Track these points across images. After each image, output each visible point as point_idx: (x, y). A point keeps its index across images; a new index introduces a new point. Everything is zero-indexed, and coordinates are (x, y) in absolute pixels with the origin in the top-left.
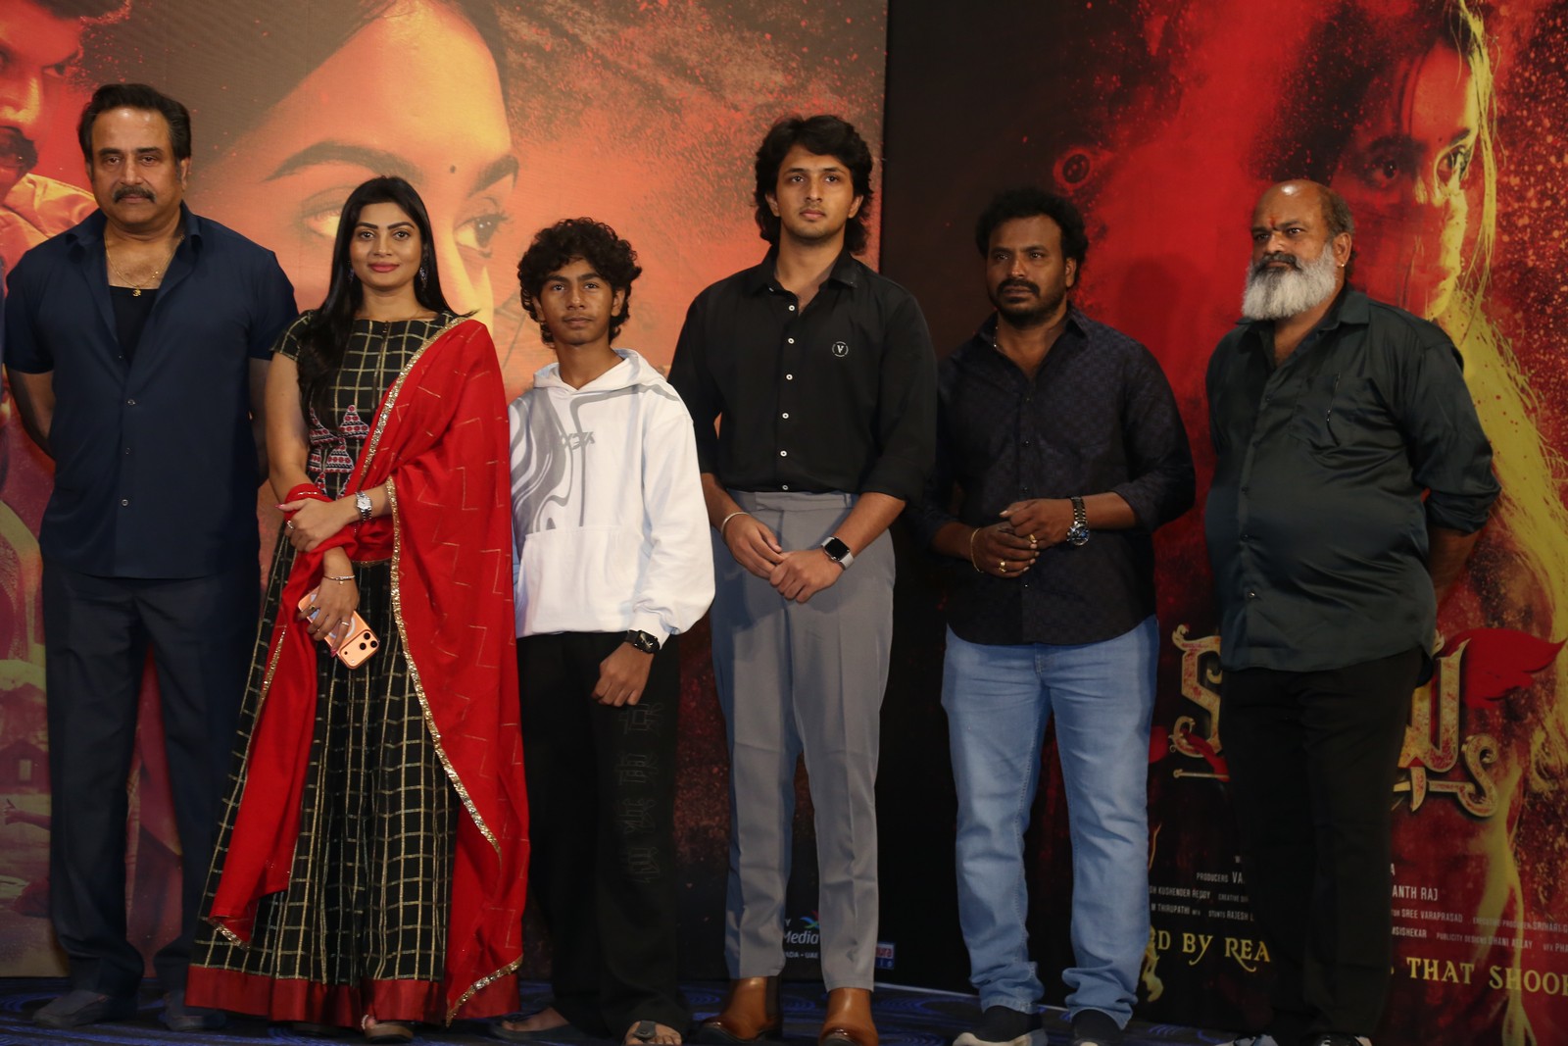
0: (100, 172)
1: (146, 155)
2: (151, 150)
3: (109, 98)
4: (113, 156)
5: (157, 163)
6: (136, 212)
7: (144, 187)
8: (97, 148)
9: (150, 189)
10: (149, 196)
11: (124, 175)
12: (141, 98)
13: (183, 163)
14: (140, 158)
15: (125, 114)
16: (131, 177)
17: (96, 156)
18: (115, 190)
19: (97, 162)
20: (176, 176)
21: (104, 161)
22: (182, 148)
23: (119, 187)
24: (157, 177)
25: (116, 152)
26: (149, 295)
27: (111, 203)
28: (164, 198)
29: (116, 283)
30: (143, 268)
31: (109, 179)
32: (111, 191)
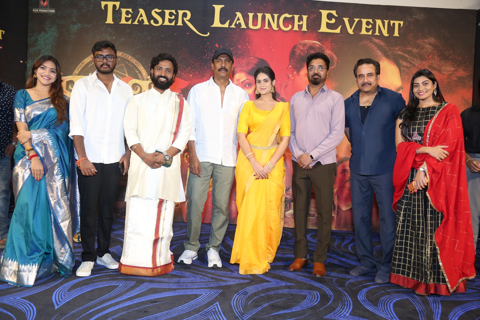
0: (358, 80)
1: (370, 75)
2: (371, 73)
4: (362, 76)
5: (372, 76)
6: (367, 89)
7: (369, 82)
8: (358, 74)
9: (370, 82)
10: (370, 84)
11: (364, 80)
12: (368, 61)
13: (378, 76)
14: (368, 76)
15: (364, 66)
16: (366, 81)
18: (362, 83)
20: (377, 79)
21: (359, 77)
22: (378, 72)
23: (363, 83)
24: (372, 80)
25: (362, 75)
26: (368, 107)
27: (361, 87)
28: (374, 84)
29: (361, 105)
30: (368, 101)
31: (361, 81)
32: (361, 84)
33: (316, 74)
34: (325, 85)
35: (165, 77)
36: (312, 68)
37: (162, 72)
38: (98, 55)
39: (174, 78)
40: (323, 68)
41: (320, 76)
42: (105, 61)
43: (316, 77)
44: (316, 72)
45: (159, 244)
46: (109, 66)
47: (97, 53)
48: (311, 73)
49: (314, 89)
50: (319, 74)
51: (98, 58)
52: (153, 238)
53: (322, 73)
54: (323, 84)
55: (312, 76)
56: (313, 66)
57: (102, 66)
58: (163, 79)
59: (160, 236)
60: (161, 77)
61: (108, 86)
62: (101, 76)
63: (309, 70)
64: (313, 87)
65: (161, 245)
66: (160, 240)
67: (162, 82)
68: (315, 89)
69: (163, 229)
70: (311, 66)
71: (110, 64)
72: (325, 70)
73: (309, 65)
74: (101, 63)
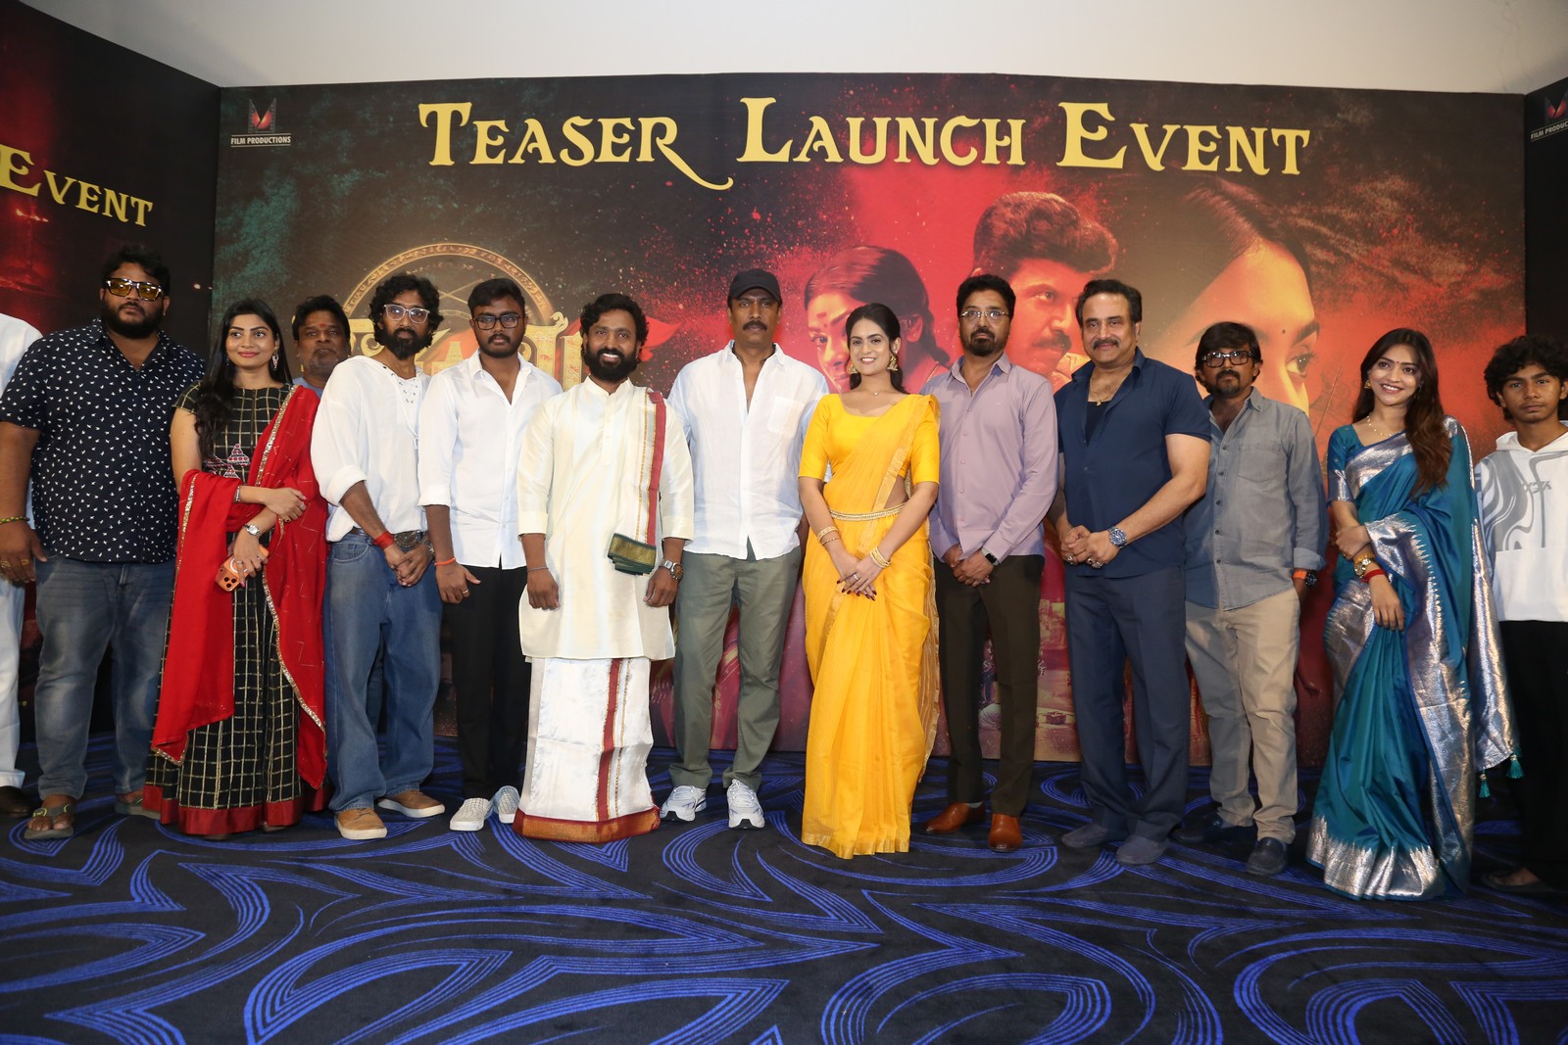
0: (1086, 332)
1: (1113, 321)
2: (1116, 317)
3: (1093, 288)
4: (1094, 323)
5: (1121, 325)
6: (1107, 355)
7: (1113, 339)
8: (1085, 318)
9: (1116, 340)
10: (1115, 343)
11: (1099, 333)
12: (1112, 287)
13: (1137, 325)
14: (1110, 323)
15: (1103, 297)
16: (1103, 336)
17: (1084, 323)
18: (1093, 341)
19: (1085, 327)
20: (1132, 332)
21: (1089, 326)
22: (1136, 315)
23: (1096, 340)
24: (1120, 332)
25: (1095, 320)
26: (1105, 404)
27: (1092, 350)
28: (1124, 345)
29: (1090, 400)
30: (1107, 388)
31: (1090, 336)
32: (1091, 342)
33: (981, 330)
34: (1004, 355)
35: (614, 351)
36: (972, 313)
37: (608, 338)
38: (482, 314)
39: (638, 352)
40: (1000, 315)
41: (992, 335)
42: (498, 327)
43: (983, 336)
44: (982, 324)
45: (615, 764)
46: (507, 339)
47: (479, 310)
48: (970, 327)
49: (976, 368)
50: (990, 329)
51: (482, 321)
52: (601, 749)
53: (996, 328)
54: (999, 354)
55: (973, 335)
56: (974, 307)
57: (491, 339)
58: (611, 357)
59: (617, 744)
60: (607, 350)
61: (507, 387)
62: (491, 361)
63: (965, 321)
64: (973, 362)
65: (619, 765)
66: (616, 754)
67: (609, 364)
68: (978, 367)
69: (623, 728)
70: (970, 307)
71: (510, 333)
72: (1004, 320)
73: (966, 305)
74: (490, 333)
